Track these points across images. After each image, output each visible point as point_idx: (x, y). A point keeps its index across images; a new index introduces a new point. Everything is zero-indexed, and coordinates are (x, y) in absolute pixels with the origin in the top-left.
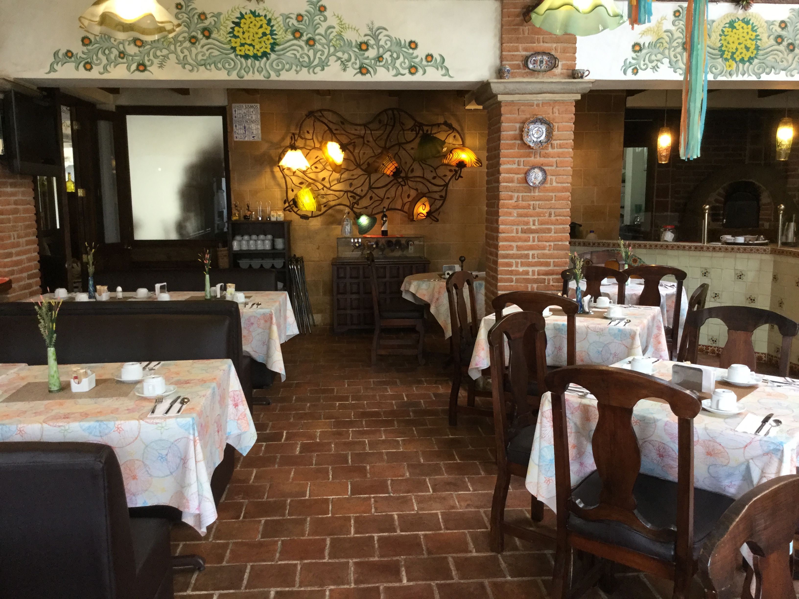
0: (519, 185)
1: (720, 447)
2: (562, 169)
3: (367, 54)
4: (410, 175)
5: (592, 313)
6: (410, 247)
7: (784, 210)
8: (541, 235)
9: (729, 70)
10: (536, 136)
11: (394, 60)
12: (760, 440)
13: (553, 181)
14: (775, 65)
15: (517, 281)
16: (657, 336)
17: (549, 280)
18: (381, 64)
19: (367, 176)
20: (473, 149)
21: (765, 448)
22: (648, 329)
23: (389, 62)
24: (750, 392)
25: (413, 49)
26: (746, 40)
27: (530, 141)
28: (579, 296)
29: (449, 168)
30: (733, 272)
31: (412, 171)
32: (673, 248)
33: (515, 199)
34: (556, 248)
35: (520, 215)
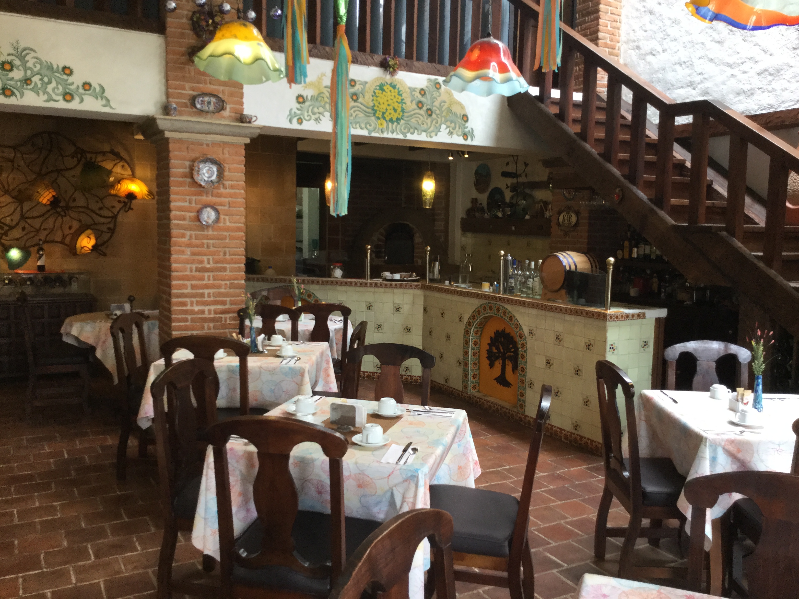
0: (191, 223)
1: (368, 479)
2: (235, 209)
3: (11, 75)
4: (71, 204)
5: (266, 352)
6: (73, 284)
7: (430, 251)
8: (216, 273)
9: (381, 127)
10: (206, 175)
11: (45, 85)
12: (400, 469)
13: (225, 220)
14: (417, 126)
15: (193, 320)
16: (326, 370)
17: (226, 319)
18: (29, 87)
19: (18, 204)
20: (144, 180)
21: (404, 476)
22: (317, 364)
23: (39, 85)
24: (395, 423)
25: (68, 75)
26: (394, 103)
27: (201, 180)
28: (253, 336)
29: (118, 199)
30: (392, 306)
31: (74, 200)
32: (341, 284)
33: (188, 237)
34: (232, 286)
35: (193, 254)
